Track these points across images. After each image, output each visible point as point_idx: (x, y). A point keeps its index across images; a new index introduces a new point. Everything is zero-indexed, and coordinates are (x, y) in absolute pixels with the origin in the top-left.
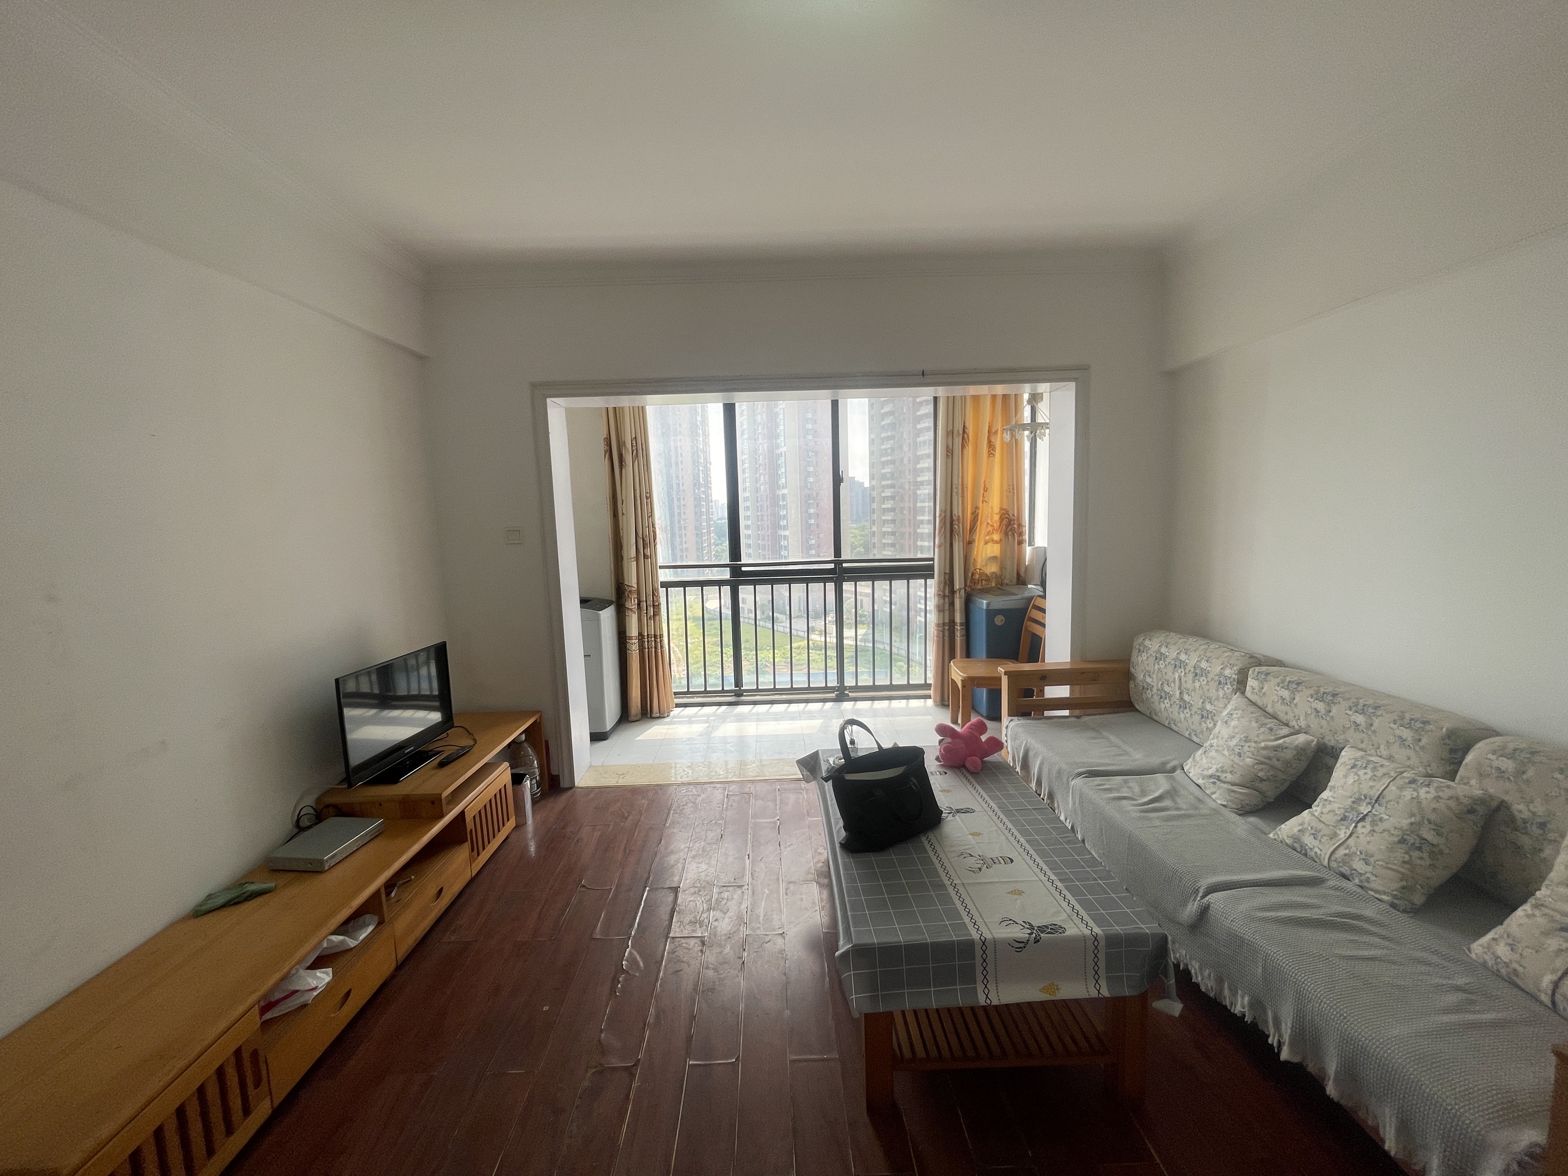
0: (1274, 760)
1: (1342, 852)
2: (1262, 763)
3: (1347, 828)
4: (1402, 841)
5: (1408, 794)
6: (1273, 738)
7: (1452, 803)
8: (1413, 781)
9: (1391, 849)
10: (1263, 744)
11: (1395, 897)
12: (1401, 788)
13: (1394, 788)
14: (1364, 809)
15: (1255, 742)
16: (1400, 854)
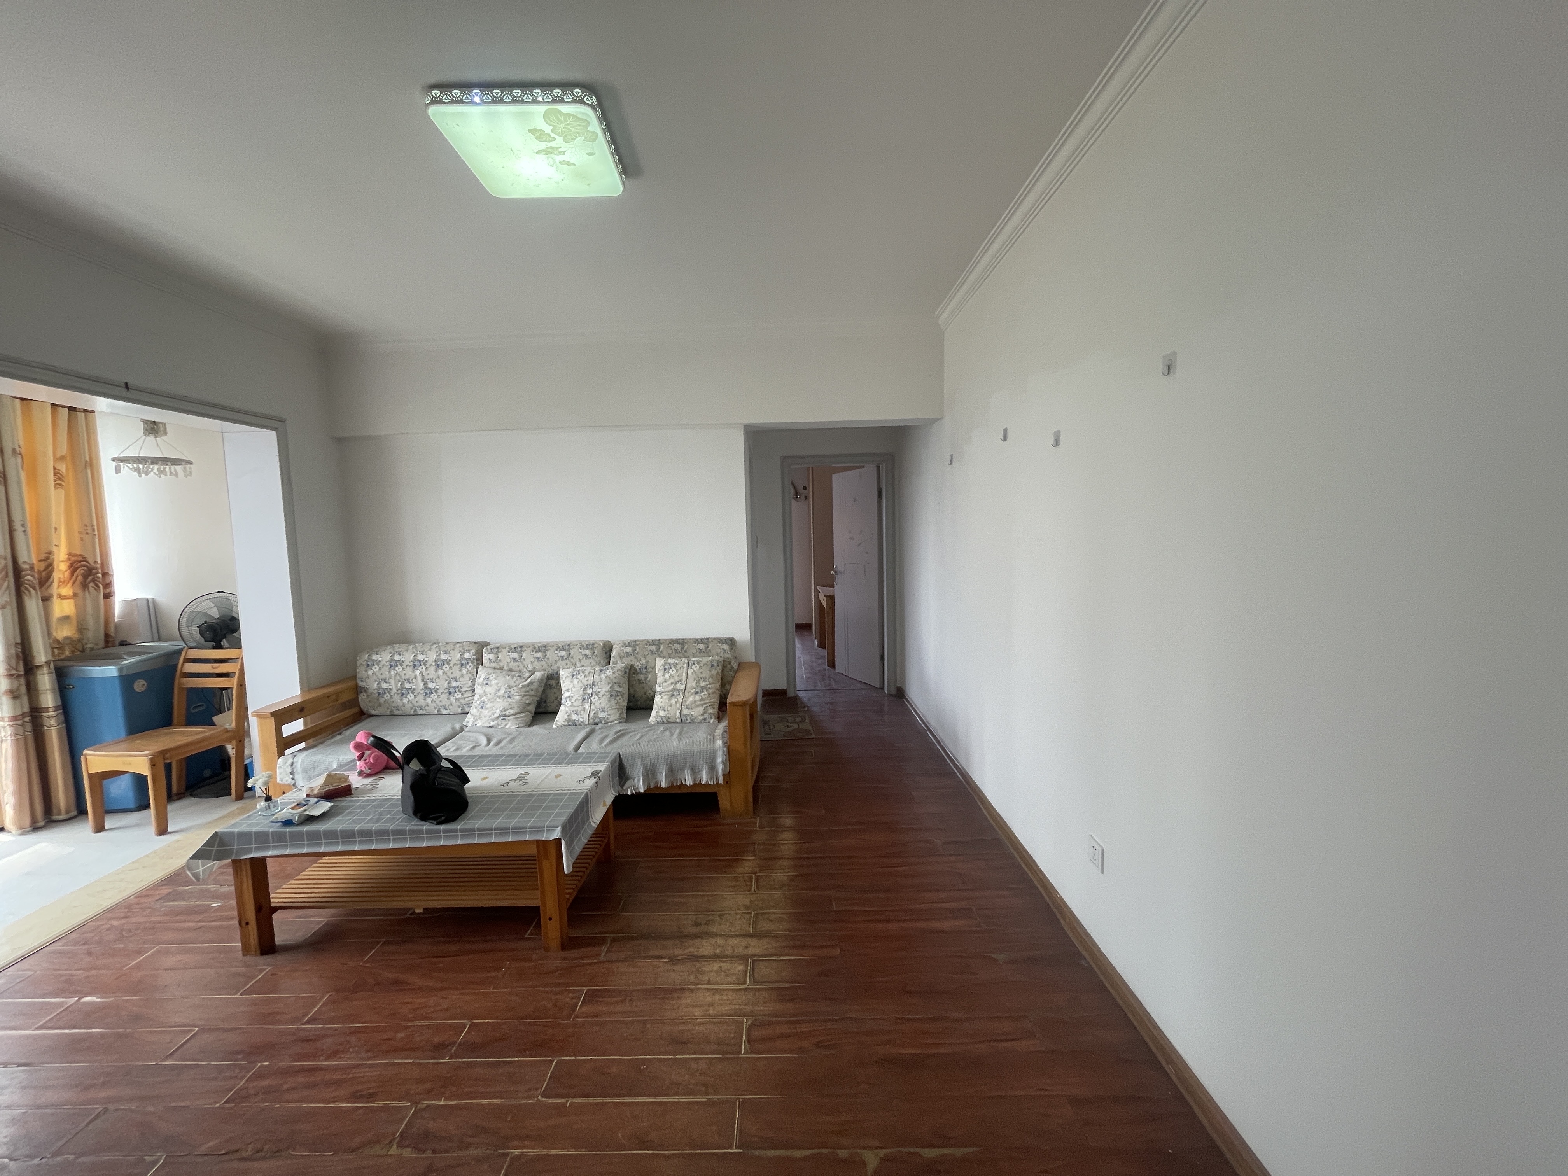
0: (530, 691)
1: (592, 714)
2: (525, 695)
3: (588, 702)
4: (611, 696)
5: (603, 676)
6: (524, 680)
7: (619, 672)
8: (601, 670)
9: (609, 701)
10: (521, 686)
11: (620, 719)
12: (599, 675)
13: (597, 676)
14: (590, 691)
15: (516, 686)
16: (613, 702)
